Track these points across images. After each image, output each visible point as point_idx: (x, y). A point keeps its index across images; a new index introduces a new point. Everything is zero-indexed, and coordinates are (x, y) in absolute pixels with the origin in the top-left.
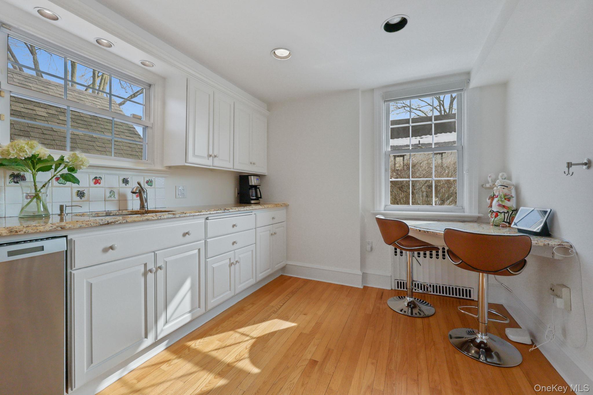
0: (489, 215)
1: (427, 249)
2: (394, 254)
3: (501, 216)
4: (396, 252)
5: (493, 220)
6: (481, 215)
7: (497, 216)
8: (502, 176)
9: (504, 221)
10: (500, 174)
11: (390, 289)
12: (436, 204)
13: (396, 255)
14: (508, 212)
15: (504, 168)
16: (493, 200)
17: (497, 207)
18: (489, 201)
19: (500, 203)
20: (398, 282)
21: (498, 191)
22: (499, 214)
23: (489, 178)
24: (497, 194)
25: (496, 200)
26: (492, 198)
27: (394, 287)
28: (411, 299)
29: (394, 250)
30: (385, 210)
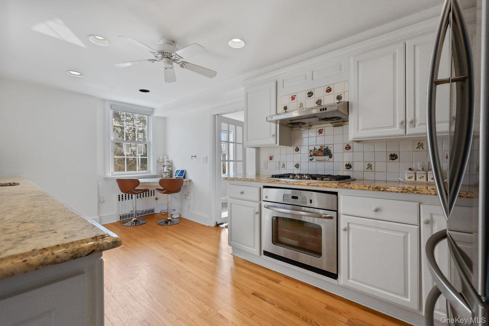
0: (163, 174)
1: (144, 191)
2: (118, 200)
3: (167, 174)
4: (119, 199)
5: (165, 176)
6: (157, 174)
7: (166, 174)
8: (166, 157)
9: (169, 176)
10: (165, 156)
11: (116, 221)
12: (138, 171)
13: (119, 201)
14: (170, 172)
15: (165, 154)
16: (164, 167)
17: (167, 170)
18: (162, 168)
19: (168, 168)
20: (121, 216)
21: (165, 164)
22: (167, 173)
23: (160, 158)
24: (165, 165)
25: (165, 167)
26: (164, 166)
27: (118, 219)
28: (135, 219)
29: (118, 198)
30: (112, 175)
